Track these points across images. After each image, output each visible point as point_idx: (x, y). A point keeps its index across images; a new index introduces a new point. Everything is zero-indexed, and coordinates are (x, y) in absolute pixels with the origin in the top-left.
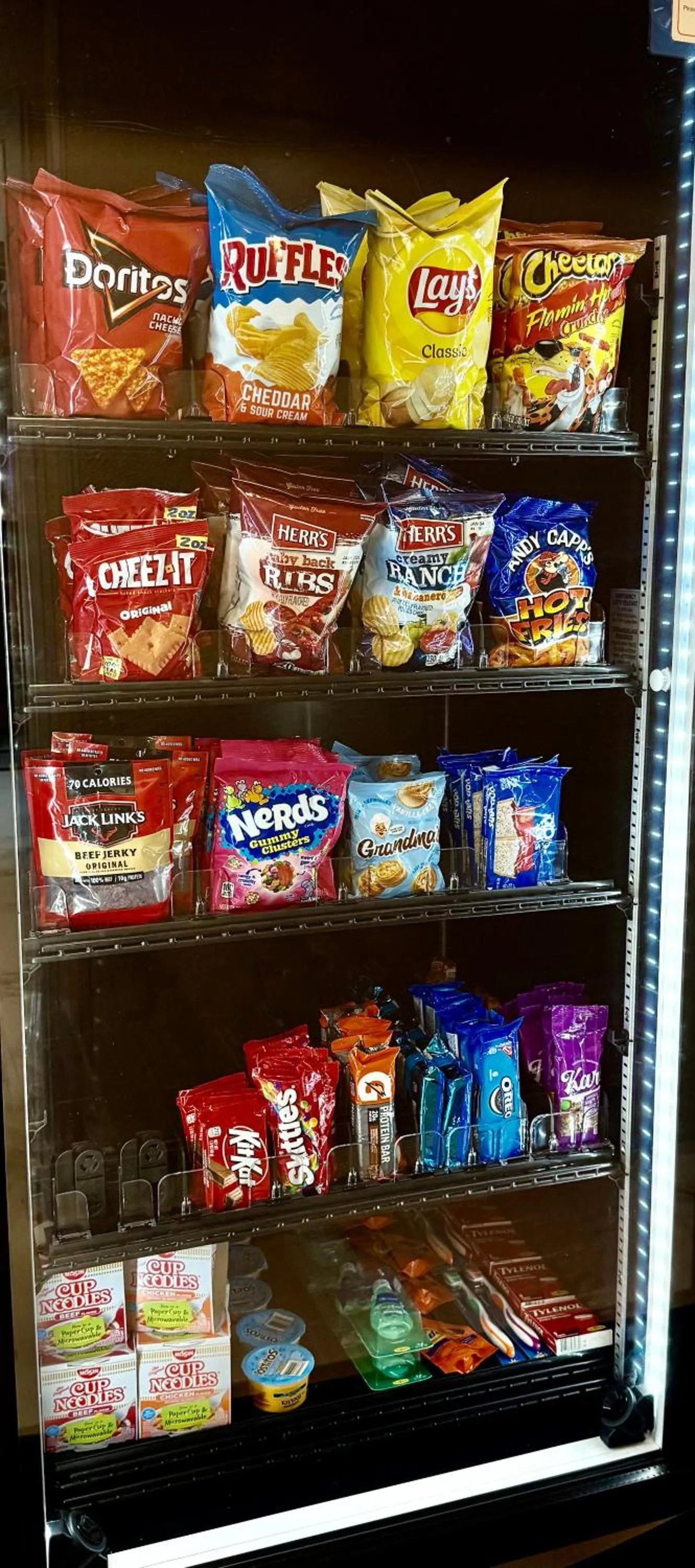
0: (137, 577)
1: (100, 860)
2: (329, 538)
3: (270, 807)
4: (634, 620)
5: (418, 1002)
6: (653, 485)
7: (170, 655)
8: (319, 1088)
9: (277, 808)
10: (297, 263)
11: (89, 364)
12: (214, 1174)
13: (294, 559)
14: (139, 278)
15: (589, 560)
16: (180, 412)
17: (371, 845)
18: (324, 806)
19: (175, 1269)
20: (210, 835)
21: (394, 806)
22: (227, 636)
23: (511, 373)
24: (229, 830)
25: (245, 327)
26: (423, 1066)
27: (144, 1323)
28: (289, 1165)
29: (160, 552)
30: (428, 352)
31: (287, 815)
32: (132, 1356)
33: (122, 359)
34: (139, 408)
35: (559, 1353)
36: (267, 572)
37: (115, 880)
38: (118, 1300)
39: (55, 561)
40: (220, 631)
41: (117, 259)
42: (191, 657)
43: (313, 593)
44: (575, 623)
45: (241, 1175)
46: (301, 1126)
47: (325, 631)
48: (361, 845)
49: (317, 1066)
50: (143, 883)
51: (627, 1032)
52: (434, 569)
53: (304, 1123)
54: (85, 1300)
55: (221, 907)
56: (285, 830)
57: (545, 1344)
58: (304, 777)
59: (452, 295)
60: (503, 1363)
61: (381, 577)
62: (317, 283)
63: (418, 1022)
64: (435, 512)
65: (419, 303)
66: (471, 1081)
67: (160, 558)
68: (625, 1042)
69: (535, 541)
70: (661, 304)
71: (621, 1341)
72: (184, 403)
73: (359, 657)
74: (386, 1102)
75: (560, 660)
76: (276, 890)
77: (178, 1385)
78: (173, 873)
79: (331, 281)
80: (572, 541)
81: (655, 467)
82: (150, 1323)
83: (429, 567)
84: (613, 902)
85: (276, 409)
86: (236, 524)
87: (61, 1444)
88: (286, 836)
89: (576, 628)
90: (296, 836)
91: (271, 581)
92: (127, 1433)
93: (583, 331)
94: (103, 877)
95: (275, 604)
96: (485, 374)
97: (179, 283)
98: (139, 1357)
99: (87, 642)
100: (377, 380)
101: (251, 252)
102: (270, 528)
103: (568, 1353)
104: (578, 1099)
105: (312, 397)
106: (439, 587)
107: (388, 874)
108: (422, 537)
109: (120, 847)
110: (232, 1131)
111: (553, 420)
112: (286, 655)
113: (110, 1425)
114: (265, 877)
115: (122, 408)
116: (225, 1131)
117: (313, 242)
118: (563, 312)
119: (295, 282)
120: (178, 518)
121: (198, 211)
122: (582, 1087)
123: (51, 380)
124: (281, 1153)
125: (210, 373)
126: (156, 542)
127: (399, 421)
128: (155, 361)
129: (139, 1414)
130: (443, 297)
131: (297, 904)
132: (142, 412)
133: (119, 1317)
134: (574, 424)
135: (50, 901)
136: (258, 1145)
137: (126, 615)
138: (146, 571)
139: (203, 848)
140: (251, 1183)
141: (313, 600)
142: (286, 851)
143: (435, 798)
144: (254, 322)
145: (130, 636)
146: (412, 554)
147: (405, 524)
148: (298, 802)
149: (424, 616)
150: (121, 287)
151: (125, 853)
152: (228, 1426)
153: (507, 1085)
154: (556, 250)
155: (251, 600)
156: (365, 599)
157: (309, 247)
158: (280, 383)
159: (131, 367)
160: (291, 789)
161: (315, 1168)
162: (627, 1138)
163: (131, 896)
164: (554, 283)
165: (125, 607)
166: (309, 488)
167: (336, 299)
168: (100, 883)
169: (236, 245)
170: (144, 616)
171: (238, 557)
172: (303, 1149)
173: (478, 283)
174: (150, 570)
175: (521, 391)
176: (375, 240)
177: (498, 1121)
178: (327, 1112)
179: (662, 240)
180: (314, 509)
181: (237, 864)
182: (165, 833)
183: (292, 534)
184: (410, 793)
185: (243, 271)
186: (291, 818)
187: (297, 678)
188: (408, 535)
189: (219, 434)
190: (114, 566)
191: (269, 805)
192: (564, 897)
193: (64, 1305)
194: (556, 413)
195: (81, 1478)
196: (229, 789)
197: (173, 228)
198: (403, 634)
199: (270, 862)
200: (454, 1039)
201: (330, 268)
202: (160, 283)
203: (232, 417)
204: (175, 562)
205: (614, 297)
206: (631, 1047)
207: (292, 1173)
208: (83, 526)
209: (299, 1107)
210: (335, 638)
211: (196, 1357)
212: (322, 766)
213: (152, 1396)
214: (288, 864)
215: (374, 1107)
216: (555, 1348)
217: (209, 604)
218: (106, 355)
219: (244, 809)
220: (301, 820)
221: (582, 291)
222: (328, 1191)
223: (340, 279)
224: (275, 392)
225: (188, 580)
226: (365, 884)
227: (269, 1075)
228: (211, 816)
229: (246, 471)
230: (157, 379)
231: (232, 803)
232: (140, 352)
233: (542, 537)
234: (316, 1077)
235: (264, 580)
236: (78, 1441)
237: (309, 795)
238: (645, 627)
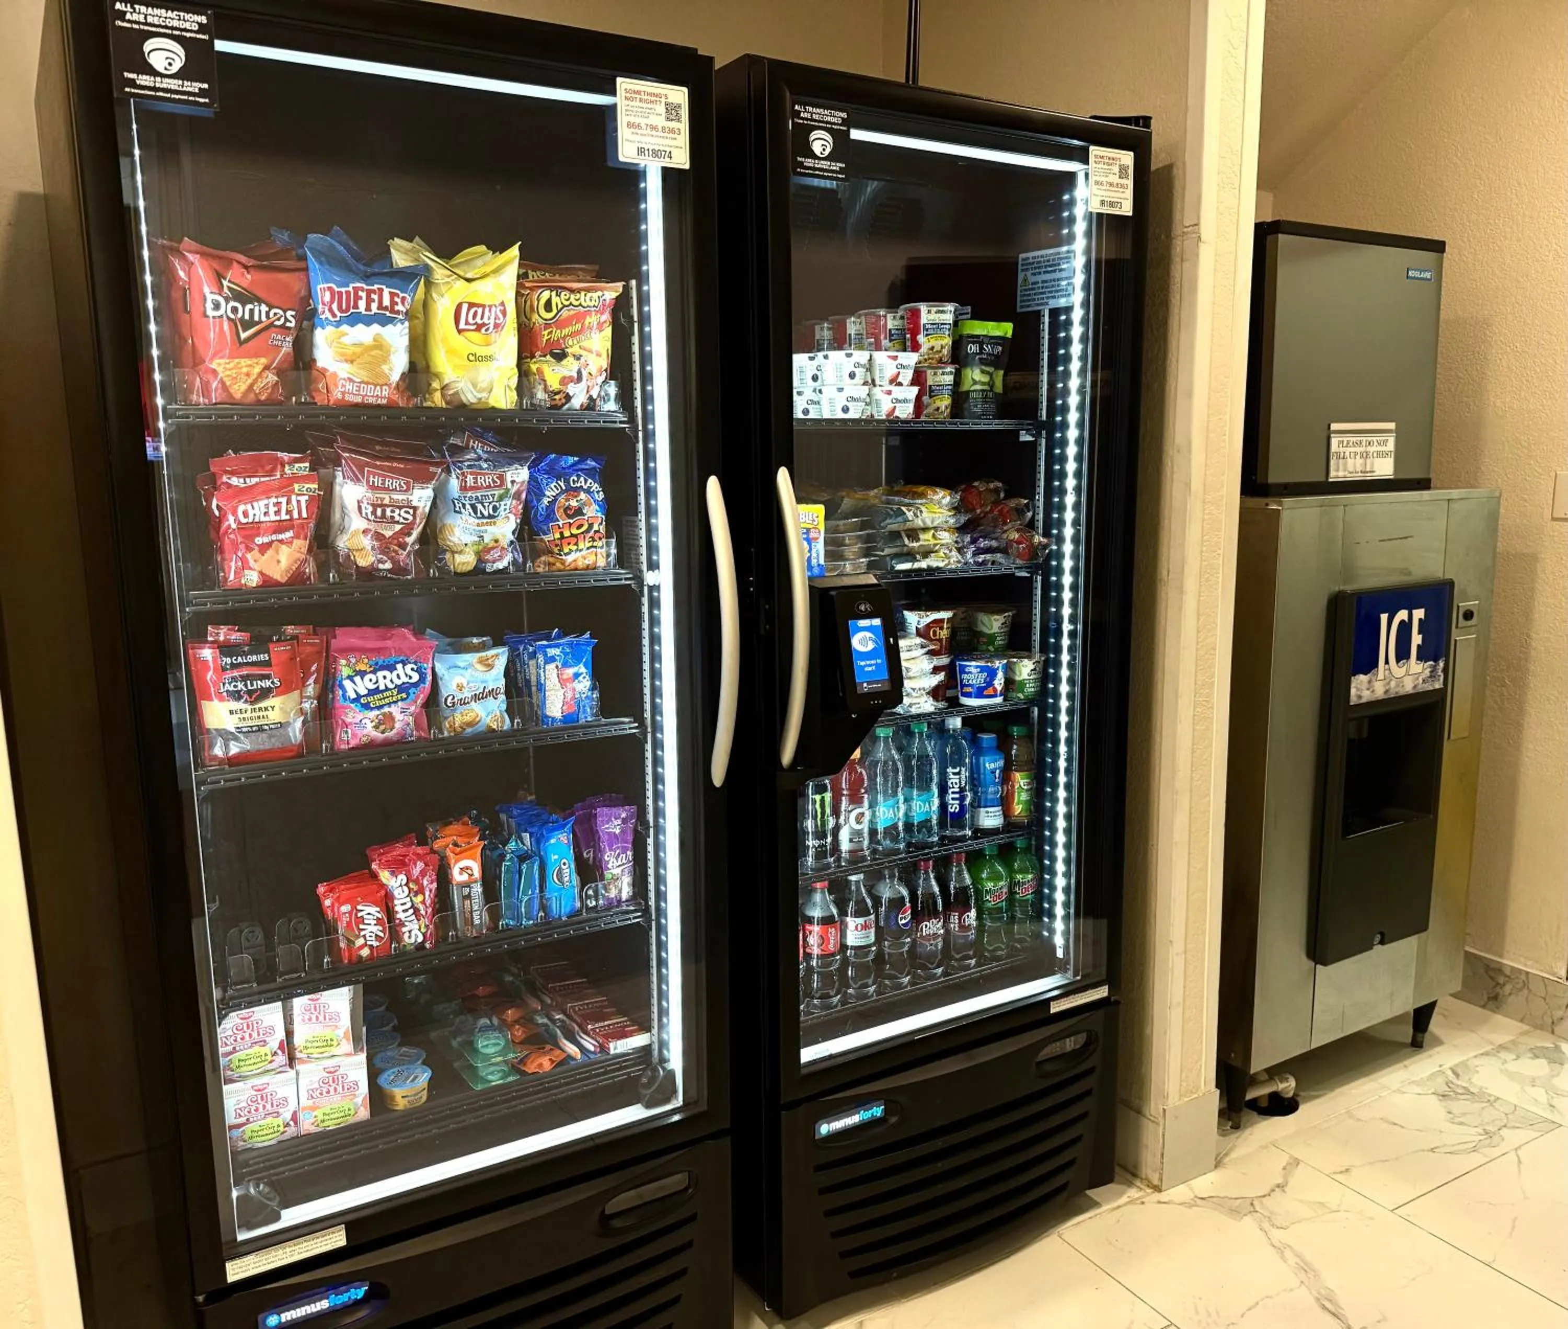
0: (266, 514)
1: (249, 714)
2: (407, 484)
3: (375, 674)
4: (637, 537)
5: (503, 817)
6: (640, 446)
7: (294, 568)
8: (423, 873)
9: (380, 674)
10: (373, 301)
11: (226, 369)
12: (348, 939)
13: (383, 499)
14: (260, 311)
15: (601, 496)
16: (294, 399)
17: (453, 698)
18: (416, 671)
19: (322, 1009)
20: (331, 696)
21: (469, 671)
22: (336, 554)
23: (535, 371)
24: (345, 691)
25: (340, 343)
26: (502, 857)
27: (301, 1052)
28: (404, 929)
29: (283, 496)
30: (471, 358)
31: (389, 678)
32: (292, 1073)
33: (250, 366)
34: (263, 398)
35: (612, 1052)
36: (363, 508)
37: (260, 729)
38: (281, 1034)
39: (204, 504)
40: (330, 551)
41: (243, 297)
42: (310, 569)
43: (398, 522)
44: (594, 540)
45: (368, 938)
46: (411, 901)
47: (409, 548)
48: (446, 700)
49: (420, 857)
50: (281, 731)
51: (648, 822)
52: (486, 504)
53: (414, 899)
54: (255, 1035)
55: (343, 747)
56: (387, 689)
57: (603, 1049)
58: (399, 651)
59: (486, 320)
60: (572, 1063)
61: (449, 511)
62: (388, 314)
63: (503, 830)
64: (485, 465)
65: (462, 325)
66: (537, 863)
67: (283, 500)
68: (648, 828)
69: (562, 484)
70: (636, 325)
71: (655, 1039)
72: (298, 393)
73: (437, 567)
74: (476, 882)
75: (585, 566)
76: (383, 733)
77: (328, 1092)
78: (304, 723)
79: (398, 312)
80: (588, 484)
81: (640, 434)
82: (305, 1051)
83: (482, 504)
84: (634, 731)
85: (363, 396)
86: (339, 474)
87: (242, 1143)
88: (388, 693)
89: (595, 544)
90: (395, 693)
91: (366, 514)
92: (292, 1131)
93: (581, 344)
94: (251, 727)
95: (370, 530)
96: (516, 370)
97: (290, 313)
98: (297, 1074)
99: (231, 561)
100: (437, 376)
101: (340, 294)
102: (363, 477)
103: (619, 1051)
104: (617, 871)
105: (390, 388)
106: (490, 517)
107: (467, 719)
108: (476, 482)
109: (263, 704)
110: (359, 907)
111: (566, 403)
112: (381, 566)
113: (279, 1126)
114: (374, 724)
115: (251, 397)
116: (354, 907)
117: (384, 287)
118: (566, 331)
119: (372, 313)
120: (295, 471)
121: (301, 265)
122: (620, 863)
123: (198, 379)
124: (397, 921)
125: (314, 373)
126: (279, 489)
127: (456, 404)
128: (274, 365)
129: (301, 1116)
130: (480, 322)
131: (399, 743)
132: (267, 399)
133: (281, 1046)
134: (582, 405)
135: (211, 747)
136: (380, 916)
137: (259, 540)
138: (272, 509)
139: (326, 706)
140: (375, 944)
141: (398, 527)
142: (389, 704)
143: (501, 663)
144: (346, 340)
145: (263, 555)
146: (469, 495)
147: (463, 474)
148: (396, 669)
149: (482, 536)
150: (247, 317)
151: (266, 709)
152: (367, 1121)
153: (564, 864)
154: (558, 289)
155: (353, 528)
156: (439, 526)
157: (381, 290)
158: (366, 379)
159: (257, 369)
160: (393, 659)
161: (423, 930)
162: (652, 895)
163: (273, 740)
164: (558, 312)
165: (258, 535)
166: (393, 449)
167: (402, 324)
168: (249, 732)
169: (330, 289)
170: (272, 541)
171: (341, 497)
172: (413, 917)
173: (504, 313)
174: (276, 509)
175: (542, 383)
176: (429, 284)
177: (560, 890)
178: (431, 891)
179: (633, 283)
180: (395, 464)
181: (353, 715)
182: (296, 694)
183: (380, 482)
184: (481, 661)
185: (335, 307)
186: (392, 681)
187: (390, 582)
188: (466, 482)
189: (323, 414)
190: (249, 507)
191: (374, 672)
192: (597, 730)
193: (239, 1039)
194: (568, 398)
195: (258, 1163)
196: (343, 662)
197: (283, 276)
198: (467, 550)
199: (376, 712)
200: (526, 836)
201: (397, 303)
202: (275, 314)
203: (331, 403)
204: (294, 503)
205: (602, 321)
206: (652, 831)
207: (406, 936)
208: (225, 479)
209: (409, 888)
210: (417, 553)
211: (341, 1071)
212: (413, 643)
213: (310, 1103)
214: (391, 713)
215: (467, 885)
216: (609, 1049)
217: (323, 532)
218: (239, 363)
219: (356, 675)
220: (399, 682)
221: (580, 317)
222: (436, 945)
223: (404, 311)
224: (362, 385)
225: (305, 515)
226: (451, 726)
227: (387, 865)
228: (331, 683)
229: (345, 438)
230: (276, 378)
231: (346, 672)
232: (263, 361)
233: (567, 482)
234: (420, 865)
235: (361, 513)
236: (254, 1140)
237: (404, 664)
238: (643, 542)
